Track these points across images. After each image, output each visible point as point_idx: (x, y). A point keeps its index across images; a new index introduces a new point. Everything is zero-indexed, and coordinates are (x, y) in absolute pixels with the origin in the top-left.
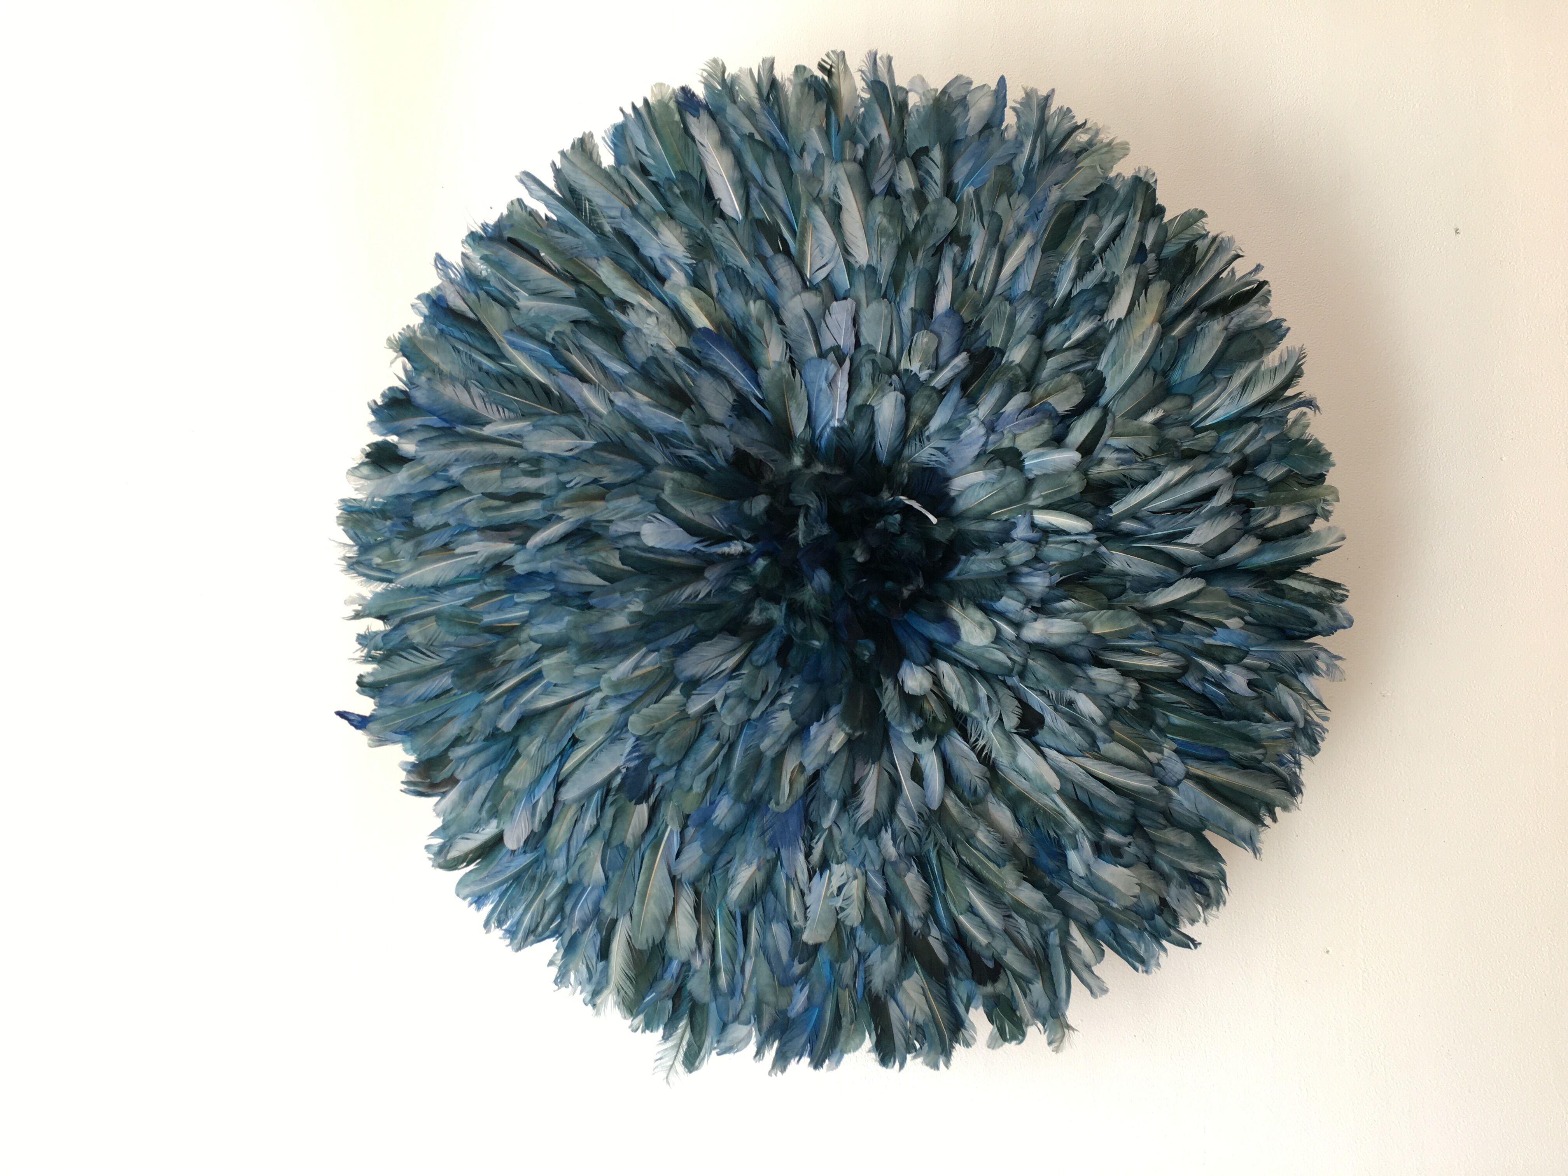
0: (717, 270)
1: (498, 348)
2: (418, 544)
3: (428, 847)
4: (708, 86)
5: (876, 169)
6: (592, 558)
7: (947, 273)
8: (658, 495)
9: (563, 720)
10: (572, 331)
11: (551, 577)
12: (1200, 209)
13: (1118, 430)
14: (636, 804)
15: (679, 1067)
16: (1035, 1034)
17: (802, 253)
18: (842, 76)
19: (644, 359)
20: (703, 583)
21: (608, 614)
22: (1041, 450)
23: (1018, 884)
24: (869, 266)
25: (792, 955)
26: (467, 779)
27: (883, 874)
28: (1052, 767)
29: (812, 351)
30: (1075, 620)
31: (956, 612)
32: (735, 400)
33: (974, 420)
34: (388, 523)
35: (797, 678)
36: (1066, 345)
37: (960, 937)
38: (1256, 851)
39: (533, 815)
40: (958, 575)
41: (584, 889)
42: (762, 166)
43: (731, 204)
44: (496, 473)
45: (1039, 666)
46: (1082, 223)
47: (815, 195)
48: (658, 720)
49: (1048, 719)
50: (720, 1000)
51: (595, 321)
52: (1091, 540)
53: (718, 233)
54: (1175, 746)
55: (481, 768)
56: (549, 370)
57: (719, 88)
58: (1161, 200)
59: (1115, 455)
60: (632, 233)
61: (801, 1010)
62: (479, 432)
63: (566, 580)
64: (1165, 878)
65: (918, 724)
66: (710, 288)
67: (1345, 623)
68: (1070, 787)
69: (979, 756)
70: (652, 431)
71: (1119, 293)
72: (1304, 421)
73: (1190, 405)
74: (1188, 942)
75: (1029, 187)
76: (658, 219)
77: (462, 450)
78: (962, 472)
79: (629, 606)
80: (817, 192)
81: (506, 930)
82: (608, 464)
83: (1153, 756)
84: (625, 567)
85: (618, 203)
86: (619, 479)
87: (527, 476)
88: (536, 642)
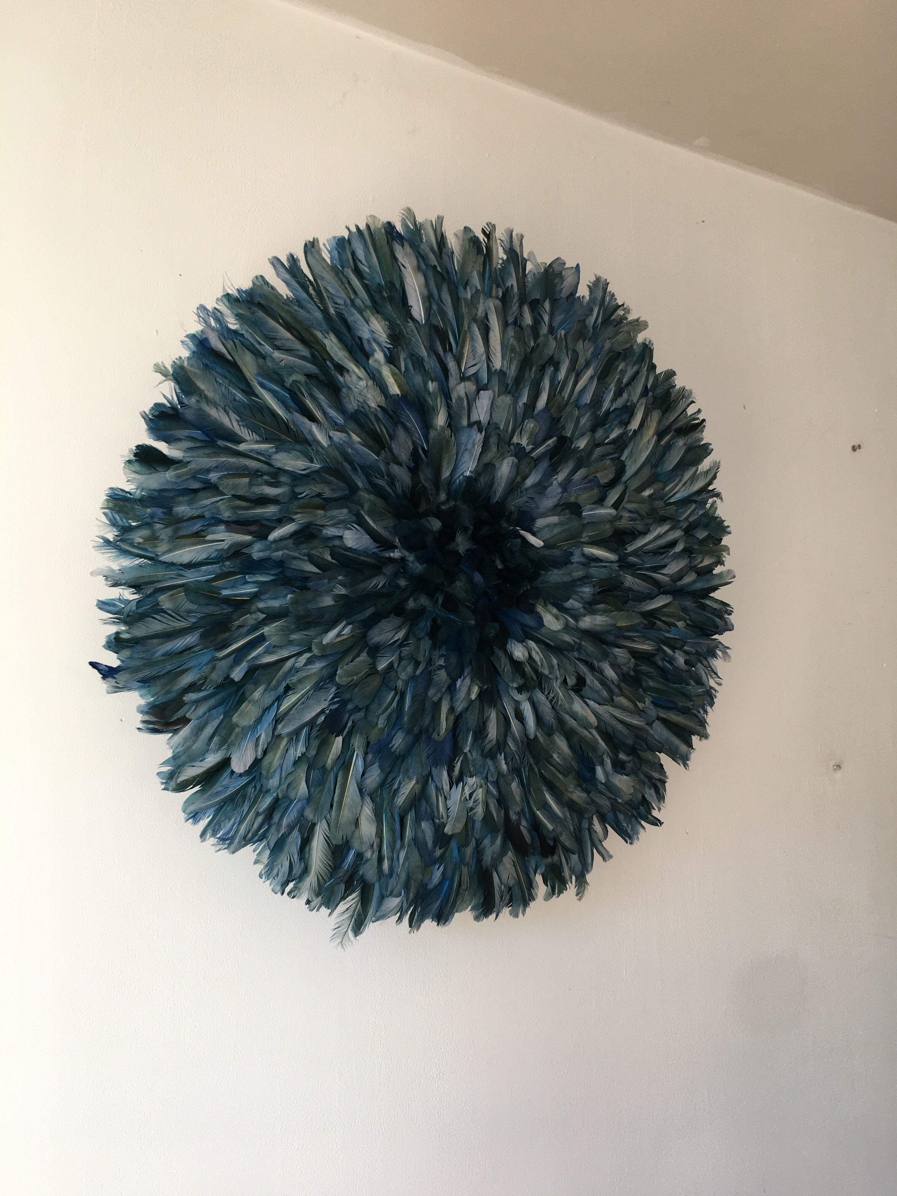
0: (406, 355)
1: (249, 386)
2: (176, 530)
4: (405, 226)
5: (511, 308)
6: (313, 552)
7: (546, 384)
8: (359, 512)
9: (280, 673)
10: (306, 382)
11: (281, 563)
12: (673, 370)
13: (631, 499)
14: (336, 736)
15: (350, 934)
16: (571, 888)
17: (461, 354)
18: (494, 240)
19: (353, 411)
20: (381, 577)
21: (319, 595)
22: (593, 506)
23: (574, 788)
24: (501, 370)
25: (435, 844)
26: (197, 720)
27: (498, 784)
28: (592, 712)
29: (466, 422)
30: (607, 616)
31: (540, 609)
32: (412, 449)
33: (555, 482)
34: (150, 510)
35: (444, 648)
36: (606, 441)
37: (536, 826)
38: (685, 765)
39: (257, 745)
40: (541, 583)
41: (291, 802)
42: (439, 290)
43: (418, 311)
44: (247, 480)
45: (588, 645)
46: (618, 365)
47: (473, 316)
48: (356, 674)
49: (589, 681)
50: (383, 880)
51: (322, 377)
52: (615, 566)
53: (409, 329)
54: (651, 700)
55: (210, 710)
56: (287, 408)
57: (412, 228)
58: (655, 360)
59: (629, 515)
60: (350, 318)
61: (437, 883)
62: (235, 447)
63: (294, 567)
64: (643, 783)
65: (521, 682)
66: (401, 367)
67: (730, 628)
68: (603, 725)
69: (551, 703)
70: (357, 462)
71: (636, 414)
72: (715, 505)
73: (663, 489)
74: (656, 822)
75: (594, 338)
76: (368, 312)
77: (220, 460)
78: (543, 515)
79: (334, 590)
80: (474, 314)
81: (219, 838)
82: (329, 483)
83: (641, 705)
84: (334, 561)
85: (343, 295)
86: (335, 495)
87: (269, 486)
88: (263, 613)
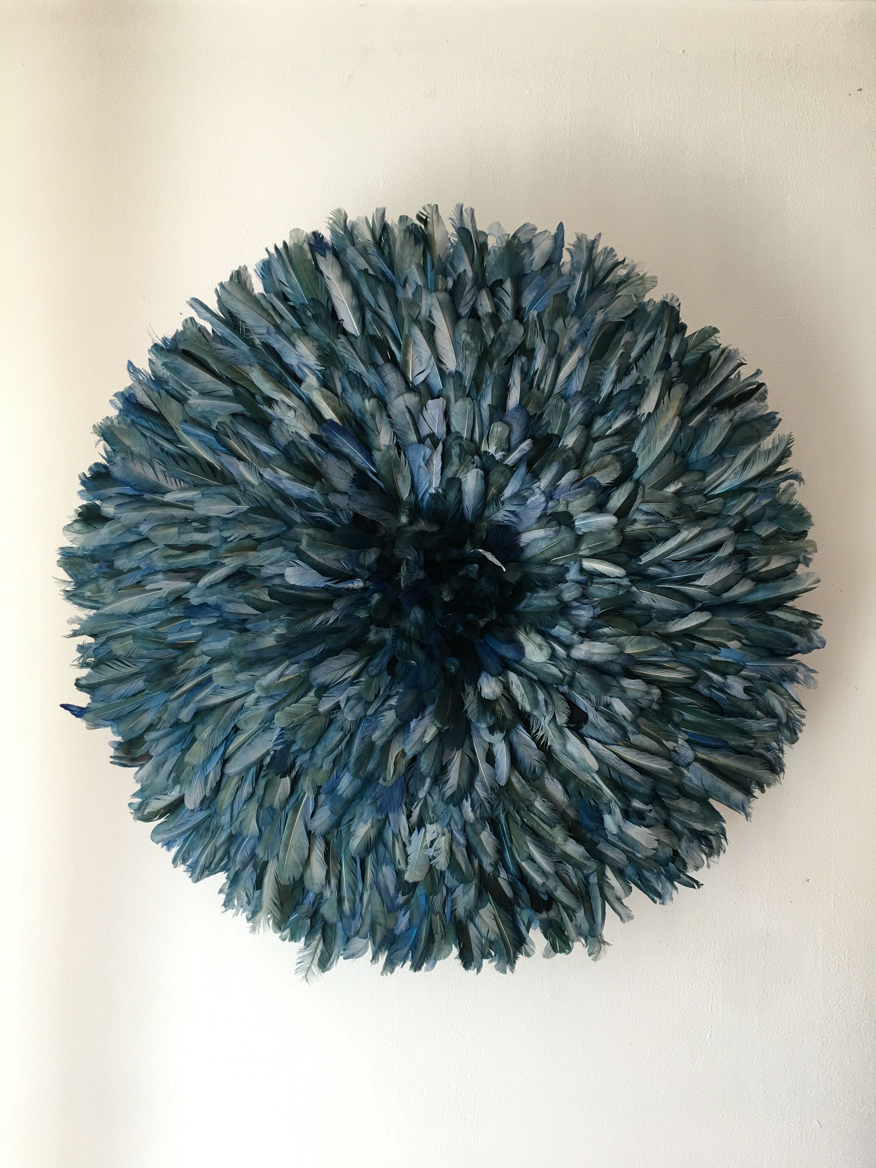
0: (341, 375)
1: (175, 434)
2: (118, 582)
3: (130, 805)
4: (333, 231)
5: (462, 297)
6: (248, 594)
7: (516, 378)
8: (297, 547)
9: (228, 713)
10: (231, 421)
11: (217, 607)
12: (714, 326)
13: (647, 498)
14: (281, 777)
15: (315, 969)
16: (579, 947)
17: (406, 362)
18: (435, 224)
19: (286, 443)
20: (332, 612)
21: (260, 636)
22: (587, 514)
23: (565, 840)
24: (457, 372)
25: (397, 889)
26: (157, 756)
27: (465, 831)
28: (593, 754)
29: (413, 438)
30: (612, 643)
31: (522, 637)
32: (354, 475)
33: (537, 490)
34: (96, 565)
35: (402, 685)
36: (607, 433)
37: (523, 877)
38: (747, 815)
39: (206, 784)
40: (525, 607)
41: (244, 839)
42: (375, 295)
43: (351, 324)
44: (175, 530)
45: (583, 678)
46: (621, 338)
47: (415, 317)
48: (297, 715)
49: (591, 716)
50: (344, 920)
51: (249, 414)
52: (625, 582)
53: (341, 347)
54: (687, 737)
55: (168, 748)
56: (214, 452)
57: (342, 233)
58: (684, 318)
59: (645, 517)
60: (276, 346)
61: (404, 929)
62: (161, 499)
63: (228, 610)
64: (678, 835)
65: (491, 721)
66: (336, 389)
67: (819, 645)
68: (605, 769)
69: (538, 744)
70: (292, 497)
71: (649, 393)
72: (791, 490)
73: (704, 479)
74: (693, 883)
75: (580, 312)
76: (295, 335)
77: (148, 512)
78: (528, 530)
79: (276, 629)
80: (416, 314)
81: (188, 866)
82: (259, 523)
83: (670, 745)
84: (273, 601)
85: (265, 323)
86: (267, 535)
87: (198, 532)
88: (207, 655)
